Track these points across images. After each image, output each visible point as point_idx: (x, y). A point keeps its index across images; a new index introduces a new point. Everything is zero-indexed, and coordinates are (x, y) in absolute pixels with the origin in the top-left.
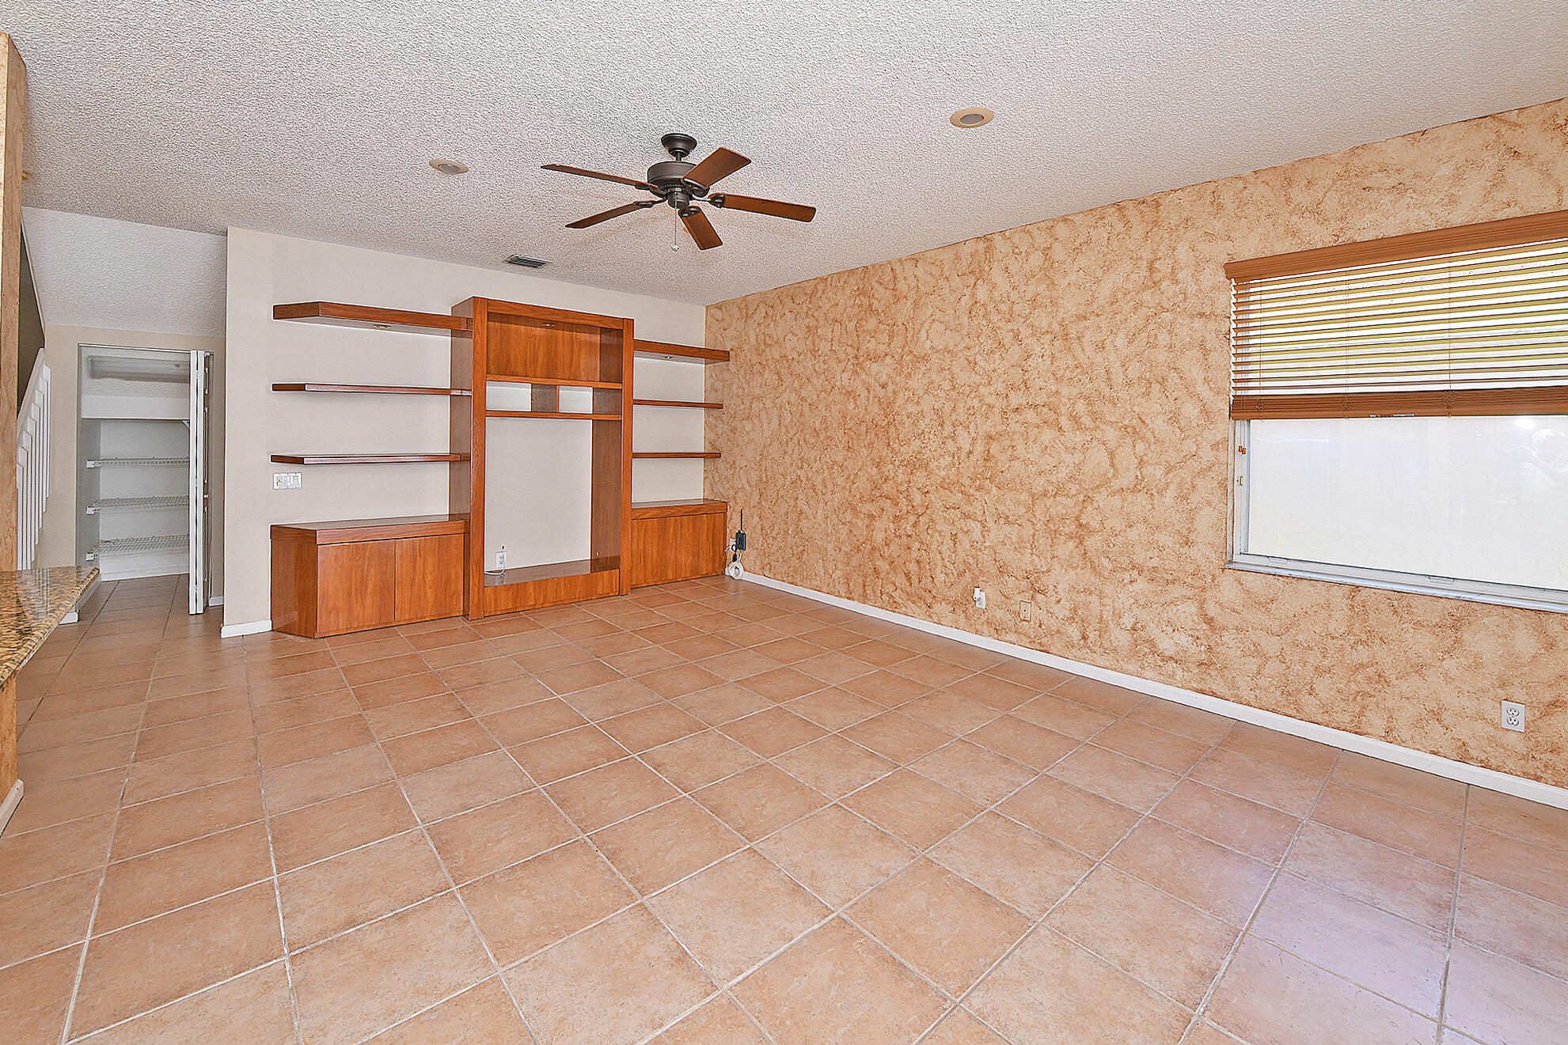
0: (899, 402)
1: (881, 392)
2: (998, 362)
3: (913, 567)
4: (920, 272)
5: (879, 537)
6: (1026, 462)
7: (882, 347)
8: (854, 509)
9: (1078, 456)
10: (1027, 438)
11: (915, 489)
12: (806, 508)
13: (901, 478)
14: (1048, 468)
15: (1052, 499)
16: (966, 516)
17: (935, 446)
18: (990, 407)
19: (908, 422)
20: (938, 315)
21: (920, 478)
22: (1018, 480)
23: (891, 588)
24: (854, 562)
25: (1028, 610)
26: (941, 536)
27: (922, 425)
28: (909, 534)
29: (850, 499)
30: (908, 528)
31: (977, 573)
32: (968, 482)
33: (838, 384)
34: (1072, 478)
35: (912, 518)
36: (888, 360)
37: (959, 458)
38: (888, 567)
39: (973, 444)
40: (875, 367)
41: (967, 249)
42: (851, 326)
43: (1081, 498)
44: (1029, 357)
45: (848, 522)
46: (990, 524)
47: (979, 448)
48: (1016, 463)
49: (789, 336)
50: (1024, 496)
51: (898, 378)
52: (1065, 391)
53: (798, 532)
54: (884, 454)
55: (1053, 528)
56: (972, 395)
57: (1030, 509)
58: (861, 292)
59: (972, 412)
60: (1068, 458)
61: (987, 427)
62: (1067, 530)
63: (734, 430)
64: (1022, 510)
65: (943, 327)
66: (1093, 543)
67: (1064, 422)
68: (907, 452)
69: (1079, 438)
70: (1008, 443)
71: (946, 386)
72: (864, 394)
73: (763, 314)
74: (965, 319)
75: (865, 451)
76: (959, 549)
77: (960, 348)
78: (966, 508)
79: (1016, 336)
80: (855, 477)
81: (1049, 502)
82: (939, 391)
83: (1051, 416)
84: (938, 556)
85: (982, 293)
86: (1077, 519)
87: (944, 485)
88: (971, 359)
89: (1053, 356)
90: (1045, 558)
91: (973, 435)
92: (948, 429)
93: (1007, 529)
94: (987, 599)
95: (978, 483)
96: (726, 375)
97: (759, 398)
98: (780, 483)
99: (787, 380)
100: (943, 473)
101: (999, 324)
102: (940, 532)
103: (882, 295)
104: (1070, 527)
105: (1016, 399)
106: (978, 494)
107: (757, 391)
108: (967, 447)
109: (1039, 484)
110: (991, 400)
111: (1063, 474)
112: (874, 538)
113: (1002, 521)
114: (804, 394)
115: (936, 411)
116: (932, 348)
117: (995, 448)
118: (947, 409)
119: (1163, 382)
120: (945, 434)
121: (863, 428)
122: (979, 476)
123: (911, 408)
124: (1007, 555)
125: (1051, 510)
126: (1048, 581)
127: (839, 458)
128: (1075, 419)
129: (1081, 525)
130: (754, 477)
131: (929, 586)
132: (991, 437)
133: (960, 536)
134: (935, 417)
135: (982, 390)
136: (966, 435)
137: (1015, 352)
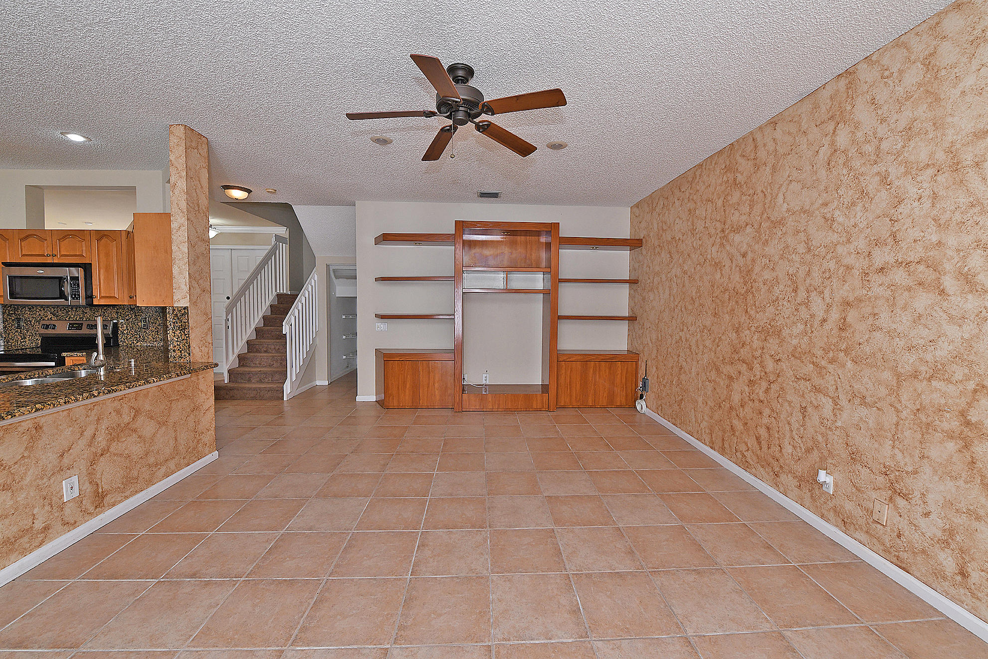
0: (757, 269)
1: (741, 261)
2: (859, 214)
3: (763, 432)
5: (736, 398)
6: (891, 334)
7: (744, 218)
8: (717, 370)
9: (969, 329)
10: (894, 304)
11: (768, 356)
12: (684, 363)
13: (756, 344)
14: (922, 342)
15: (925, 382)
16: (817, 390)
17: (787, 313)
18: (849, 268)
19: (764, 289)
20: (795, 174)
21: (773, 344)
22: (879, 356)
23: (743, 448)
24: (716, 416)
25: (886, 513)
26: (790, 406)
27: (777, 291)
28: (762, 399)
29: (715, 360)
30: (761, 393)
31: (826, 453)
32: (820, 353)
33: (709, 257)
34: (957, 357)
35: (764, 385)
36: (749, 229)
37: (811, 326)
38: (742, 427)
39: (827, 311)
40: (737, 238)
41: (826, 93)
42: (720, 203)
43: (971, 385)
44: (900, 203)
45: (713, 381)
46: (843, 402)
47: (835, 315)
48: (878, 335)
49: (677, 221)
50: (887, 375)
51: (756, 247)
52: (952, 241)
53: (679, 383)
54: (742, 321)
55: (924, 420)
56: (828, 257)
57: (895, 391)
58: (728, 169)
59: (827, 275)
60: (952, 331)
61: (844, 292)
62: (946, 426)
63: (644, 299)
64: (883, 392)
65: (800, 186)
67: (949, 282)
68: (762, 319)
70: (869, 310)
71: (801, 249)
72: (727, 263)
73: (662, 206)
74: (823, 173)
75: (727, 317)
76: (808, 424)
77: (816, 205)
78: (817, 381)
79: (885, 180)
80: (719, 341)
81: (921, 386)
82: (793, 255)
83: (928, 275)
84: (787, 428)
85: (843, 139)
86: (963, 414)
87: (795, 354)
88: (828, 216)
89: (935, 196)
90: (911, 456)
91: (828, 300)
92: (802, 294)
93: (863, 411)
94: (836, 485)
95: (831, 354)
96: (641, 258)
97: (657, 274)
98: (669, 341)
99: (676, 256)
100: (795, 342)
101: (863, 169)
102: (790, 403)
103: (745, 166)
104: (952, 423)
105: (881, 257)
106: (831, 368)
107: (657, 268)
108: (820, 314)
109: (908, 362)
110: (850, 260)
111: (943, 351)
112: (732, 398)
113: (857, 401)
114: (686, 268)
115: (791, 277)
116: (788, 210)
117: (852, 316)
118: (802, 274)
120: (799, 300)
121: (727, 296)
122: (833, 347)
123: (767, 275)
124: (861, 440)
125: (923, 397)
126: (915, 485)
127: (708, 323)
129: (968, 423)
130: (654, 336)
131: (778, 455)
132: (848, 304)
133: (809, 409)
134: (789, 283)
135: (840, 249)
136: (820, 301)
137: (883, 198)
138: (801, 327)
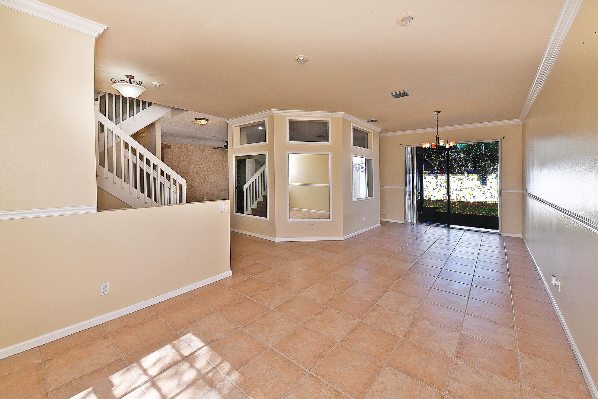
0: (189, 169)
4: (193, 147)
7: (185, 159)
11: (193, 184)
16: (202, 187)
17: (196, 177)
20: (196, 156)
26: (198, 191)
27: (194, 173)
30: (192, 190)
31: (204, 195)
36: (187, 162)
40: (184, 163)
41: (201, 147)
42: (178, 154)
46: (206, 188)
47: (204, 177)
51: (189, 165)
56: (203, 169)
58: (180, 148)
61: (205, 174)
66: (219, 188)
68: (191, 178)
69: (216, 175)
71: (198, 167)
72: (181, 167)
74: (201, 158)
76: (201, 192)
77: (200, 161)
79: (209, 161)
84: (198, 194)
87: (198, 183)
88: (202, 163)
92: (199, 174)
95: (204, 182)
105: (209, 170)
110: (205, 170)
116: (195, 161)
117: (206, 177)
118: (198, 171)
119: (225, 169)
123: (191, 170)
128: (216, 173)
131: (196, 199)
136: (202, 175)
138: (199, 179)
